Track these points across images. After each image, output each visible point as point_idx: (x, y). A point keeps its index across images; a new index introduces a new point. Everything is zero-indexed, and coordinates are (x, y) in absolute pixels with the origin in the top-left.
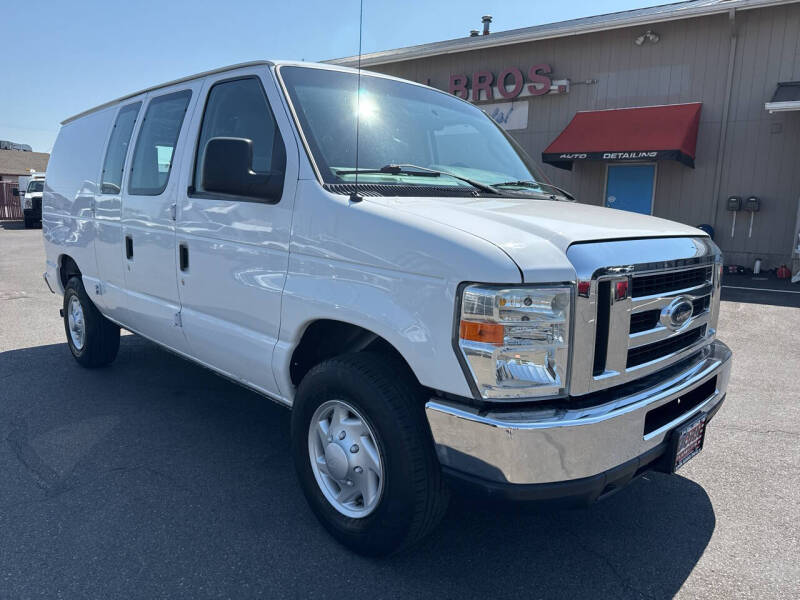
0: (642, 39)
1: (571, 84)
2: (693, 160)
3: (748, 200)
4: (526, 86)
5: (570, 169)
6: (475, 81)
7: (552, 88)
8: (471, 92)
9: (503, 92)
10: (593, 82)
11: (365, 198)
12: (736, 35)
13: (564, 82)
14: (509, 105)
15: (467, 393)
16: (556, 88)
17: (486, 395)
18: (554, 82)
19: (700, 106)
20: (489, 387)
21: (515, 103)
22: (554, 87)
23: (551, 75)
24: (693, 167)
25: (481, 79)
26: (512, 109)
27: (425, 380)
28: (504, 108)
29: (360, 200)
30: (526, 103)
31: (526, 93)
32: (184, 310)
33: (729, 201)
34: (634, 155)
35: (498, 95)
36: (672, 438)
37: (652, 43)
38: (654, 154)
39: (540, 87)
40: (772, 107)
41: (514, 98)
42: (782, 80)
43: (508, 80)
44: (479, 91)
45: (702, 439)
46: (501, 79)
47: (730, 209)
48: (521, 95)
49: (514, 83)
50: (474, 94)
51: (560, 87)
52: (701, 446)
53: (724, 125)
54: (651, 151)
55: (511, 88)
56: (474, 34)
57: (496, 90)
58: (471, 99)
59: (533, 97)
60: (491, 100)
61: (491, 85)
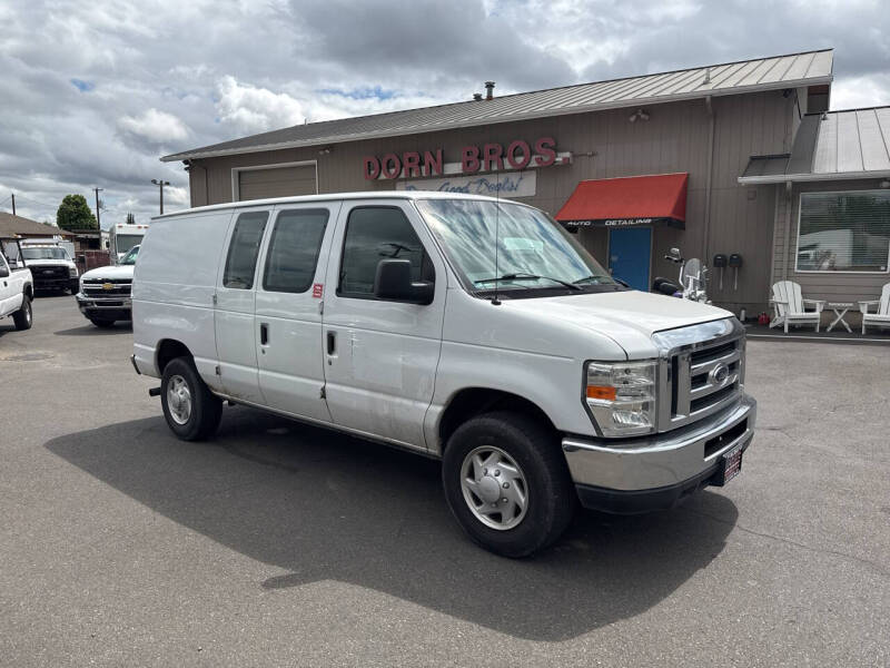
0: (634, 117)
1: (574, 156)
2: (684, 224)
3: (732, 257)
4: (534, 157)
5: (576, 232)
6: (486, 153)
7: (557, 159)
8: (483, 162)
9: (513, 163)
10: (593, 155)
11: (502, 302)
12: (715, 116)
13: (567, 155)
14: (519, 174)
15: (594, 433)
16: (561, 159)
17: (606, 434)
18: (559, 155)
19: (688, 175)
20: (608, 429)
21: (524, 173)
22: (559, 159)
23: (556, 148)
24: (683, 229)
25: (492, 152)
26: (521, 179)
27: (559, 426)
28: (514, 178)
29: (499, 304)
30: (534, 173)
31: (534, 164)
32: (328, 386)
33: (716, 258)
34: (631, 222)
35: (508, 166)
36: (721, 461)
37: (644, 120)
38: (649, 221)
39: (546, 159)
40: (744, 180)
41: (523, 169)
42: (754, 154)
43: (516, 153)
44: (491, 161)
45: (740, 463)
46: (510, 152)
47: (717, 265)
48: (530, 166)
49: (522, 155)
50: (486, 164)
51: (564, 159)
52: (740, 468)
53: (708, 192)
54: (646, 218)
55: (520, 160)
56: (478, 97)
57: (506, 161)
58: (483, 169)
59: (540, 168)
60: (502, 171)
61: (502, 157)
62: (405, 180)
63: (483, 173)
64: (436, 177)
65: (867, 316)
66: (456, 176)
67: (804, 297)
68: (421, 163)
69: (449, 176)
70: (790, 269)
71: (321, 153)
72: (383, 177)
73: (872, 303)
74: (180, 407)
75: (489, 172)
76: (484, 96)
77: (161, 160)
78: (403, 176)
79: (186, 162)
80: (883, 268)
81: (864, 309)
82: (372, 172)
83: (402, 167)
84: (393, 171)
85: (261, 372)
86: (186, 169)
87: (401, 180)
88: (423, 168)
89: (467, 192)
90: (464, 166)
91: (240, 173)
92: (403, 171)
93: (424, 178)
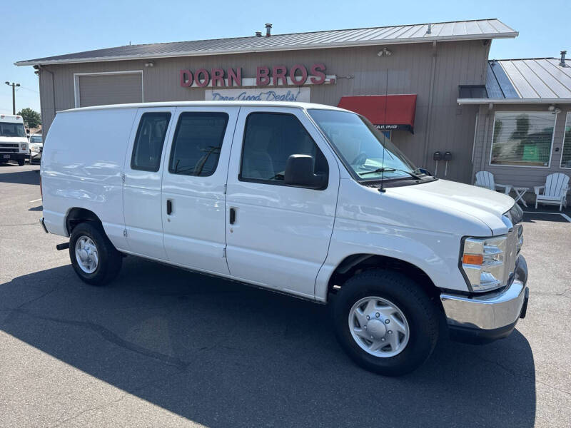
0: (381, 53)
1: (338, 78)
2: (412, 128)
3: (446, 154)
4: (309, 77)
6: (274, 72)
7: (326, 80)
8: (272, 79)
9: (294, 81)
10: (351, 78)
11: (387, 189)
13: (334, 77)
14: (297, 89)
16: (329, 80)
17: (475, 289)
18: (327, 77)
19: (416, 96)
20: (477, 286)
21: (302, 88)
23: (325, 72)
24: (413, 133)
25: (279, 71)
26: (299, 93)
28: (294, 91)
29: (384, 191)
30: (309, 88)
31: (309, 82)
32: (229, 248)
33: (435, 154)
34: (383, 127)
35: (290, 82)
38: (396, 127)
39: (318, 79)
40: (461, 101)
41: (300, 85)
42: (461, 84)
43: (297, 73)
44: (278, 78)
46: (292, 72)
47: (435, 158)
48: (306, 83)
49: (301, 75)
50: (274, 80)
51: (332, 80)
53: (430, 108)
54: (393, 125)
55: (299, 78)
56: (259, 35)
57: (289, 79)
58: (272, 84)
59: (313, 85)
60: (286, 85)
61: (286, 76)
62: (212, 88)
63: (271, 87)
64: (236, 88)
65: (539, 197)
66: (251, 87)
67: (495, 183)
68: (224, 77)
69: (246, 87)
70: (486, 163)
71: (147, 65)
72: (195, 85)
73: (541, 187)
74: (88, 261)
75: (276, 86)
76: (264, 34)
77: (15, 64)
78: (210, 85)
79: (36, 67)
80: (546, 164)
81: (537, 191)
82: (187, 81)
83: (210, 79)
84: (203, 81)
85: (165, 236)
86: (36, 72)
87: (210, 88)
88: (227, 81)
89: (259, 100)
90: (257, 81)
91: (80, 77)
92: (211, 81)
93: (227, 88)
